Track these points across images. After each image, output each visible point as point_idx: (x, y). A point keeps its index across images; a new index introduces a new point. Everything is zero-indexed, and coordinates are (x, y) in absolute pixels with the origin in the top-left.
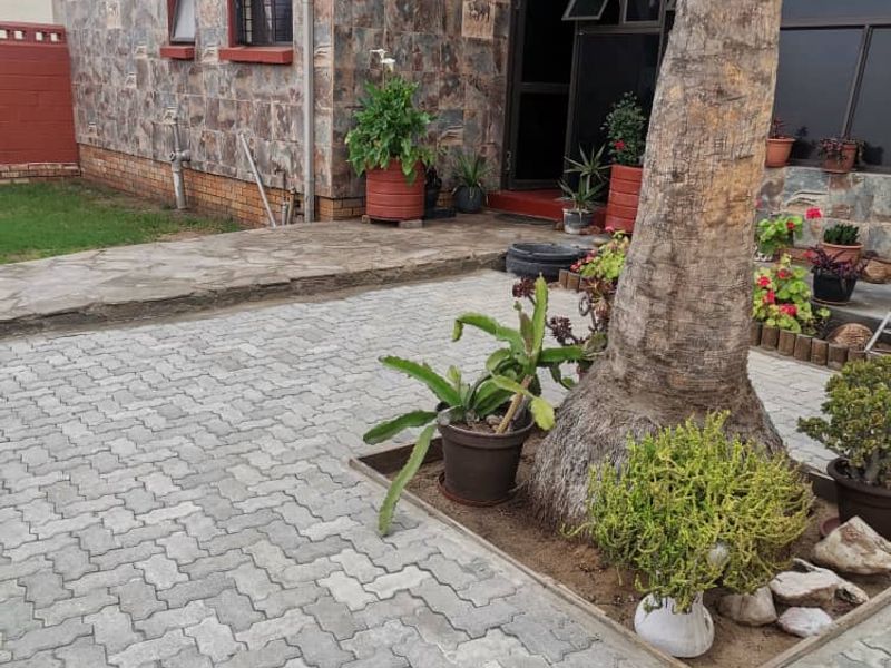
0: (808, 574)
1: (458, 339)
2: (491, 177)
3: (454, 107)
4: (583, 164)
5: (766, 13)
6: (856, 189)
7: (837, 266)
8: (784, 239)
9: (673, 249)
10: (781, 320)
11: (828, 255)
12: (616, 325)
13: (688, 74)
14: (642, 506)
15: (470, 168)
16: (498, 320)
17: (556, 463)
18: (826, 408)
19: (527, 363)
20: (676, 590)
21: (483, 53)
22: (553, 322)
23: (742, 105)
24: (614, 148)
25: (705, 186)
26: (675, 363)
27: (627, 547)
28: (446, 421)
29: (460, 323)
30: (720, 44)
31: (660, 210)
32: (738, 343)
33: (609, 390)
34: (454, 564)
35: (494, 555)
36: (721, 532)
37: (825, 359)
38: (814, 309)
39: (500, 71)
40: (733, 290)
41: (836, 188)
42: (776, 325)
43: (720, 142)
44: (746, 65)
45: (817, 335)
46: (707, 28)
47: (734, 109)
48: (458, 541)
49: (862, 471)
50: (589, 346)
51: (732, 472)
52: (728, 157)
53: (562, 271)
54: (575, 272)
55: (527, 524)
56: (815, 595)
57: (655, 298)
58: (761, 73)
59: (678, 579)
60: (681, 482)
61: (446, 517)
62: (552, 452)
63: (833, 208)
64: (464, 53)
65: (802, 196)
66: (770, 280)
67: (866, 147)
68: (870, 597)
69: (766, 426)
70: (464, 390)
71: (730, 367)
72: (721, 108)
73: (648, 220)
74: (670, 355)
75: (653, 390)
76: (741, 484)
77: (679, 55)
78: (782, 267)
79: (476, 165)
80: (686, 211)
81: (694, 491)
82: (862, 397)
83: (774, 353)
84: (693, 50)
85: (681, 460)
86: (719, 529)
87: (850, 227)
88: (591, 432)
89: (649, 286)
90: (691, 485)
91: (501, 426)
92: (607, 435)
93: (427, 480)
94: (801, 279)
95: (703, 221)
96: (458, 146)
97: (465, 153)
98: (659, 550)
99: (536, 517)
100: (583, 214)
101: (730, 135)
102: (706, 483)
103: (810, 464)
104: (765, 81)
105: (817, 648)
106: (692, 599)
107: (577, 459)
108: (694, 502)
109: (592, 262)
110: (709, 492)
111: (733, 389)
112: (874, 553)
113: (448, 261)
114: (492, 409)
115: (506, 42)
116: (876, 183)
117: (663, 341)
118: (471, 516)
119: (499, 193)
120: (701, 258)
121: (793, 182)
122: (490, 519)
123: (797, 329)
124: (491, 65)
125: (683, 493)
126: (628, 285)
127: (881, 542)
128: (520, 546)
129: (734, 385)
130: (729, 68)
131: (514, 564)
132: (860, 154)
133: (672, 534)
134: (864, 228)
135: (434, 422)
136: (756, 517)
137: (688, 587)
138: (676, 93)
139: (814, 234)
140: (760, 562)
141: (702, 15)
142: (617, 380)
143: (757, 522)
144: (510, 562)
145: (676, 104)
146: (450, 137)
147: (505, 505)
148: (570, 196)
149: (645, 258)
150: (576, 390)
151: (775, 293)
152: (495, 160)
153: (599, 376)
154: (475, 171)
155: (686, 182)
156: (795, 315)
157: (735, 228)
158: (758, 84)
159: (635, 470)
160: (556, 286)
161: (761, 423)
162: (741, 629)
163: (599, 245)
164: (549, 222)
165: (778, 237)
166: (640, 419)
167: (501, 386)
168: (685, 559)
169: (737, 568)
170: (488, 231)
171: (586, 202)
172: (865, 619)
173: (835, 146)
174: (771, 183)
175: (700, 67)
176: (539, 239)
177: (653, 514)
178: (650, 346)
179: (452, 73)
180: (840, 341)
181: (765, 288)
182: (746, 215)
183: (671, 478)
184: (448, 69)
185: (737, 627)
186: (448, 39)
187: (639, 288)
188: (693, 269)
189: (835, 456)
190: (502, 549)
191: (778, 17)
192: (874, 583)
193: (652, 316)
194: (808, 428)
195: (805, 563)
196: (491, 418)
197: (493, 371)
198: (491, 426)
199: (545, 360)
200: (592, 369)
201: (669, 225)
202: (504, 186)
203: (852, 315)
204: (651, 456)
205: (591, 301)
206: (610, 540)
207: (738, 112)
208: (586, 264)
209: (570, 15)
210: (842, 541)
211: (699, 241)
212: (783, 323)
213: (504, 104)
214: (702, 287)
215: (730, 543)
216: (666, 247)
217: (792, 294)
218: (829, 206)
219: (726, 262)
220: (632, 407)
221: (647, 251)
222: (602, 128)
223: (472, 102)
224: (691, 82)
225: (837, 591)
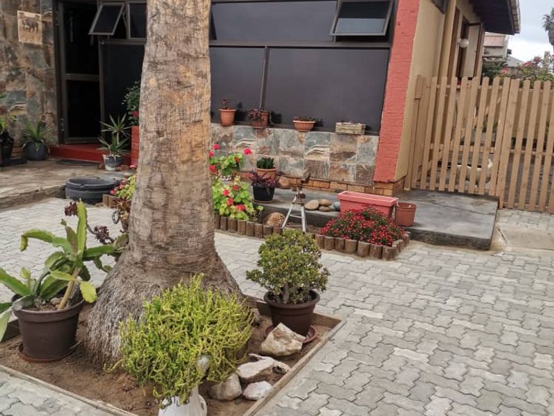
0: (258, 362)
1: (25, 249)
2: (51, 135)
3: (18, 90)
4: (113, 126)
5: (200, 37)
6: (271, 137)
7: (264, 181)
8: (235, 167)
9: (162, 178)
10: (238, 214)
11: (259, 175)
12: (132, 228)
13: (158, 71)
14: (155, 342)
15: (34, 130)
16: (54, 233)
17: (101, 323)
18: (260, 263)
19: (75, 259)
20: (179, 391)
21: (36, 53)
22: (96, 229)
23: (193, 90)
24: (132, 115)
25: (177, 139)
26: (171, 248)
27: (147, 370)
28: (19, 308)
29: (25, 237)
30: (175, 54)
31: (152, 155)
32: (207, 231)
33: (132, 270)
34: (31, 407)
35: (61, 394)
36: (204, 348)
37: (262, 235)
38: (255, 206)
39: (50, 65)
40: (201, 200)
41: (260, 137)
42: (235, 218)
43: (183, 112)
44: (192, 67)
45: (258, 221)
46: (166, 44)
47: (188, 93)
48: (32, 390)
49: (281, 296)
50: (117, 243)
51: (208, 310)
52: (188, 121)
53: (104, 195)
54: (113, 195)
55: (85, 368)
56: (262, 374)
57: (155, 209)
58: (201, 72)
59: (179, 384)
60: (178, 322)
61: (24, 375)
62: (98, 316)
63: (260, 149)
64: (22, 53)
65: (243, 142)
66: (230, 191)
67: (273, 114)
68: (291, 367)
69: (228, 278)
70: (33, 283)
71: (204, 247)
72: (181, 92)
73: (145, 161)
74: (168, 244)
75: (160, 266)
76: (214, 317)
77: (152, 60)
78: (235, 183)
79: (39, 127)
80: (168, 154)
81: (186, 326)
82: (277, 255)
83: (236, 234)
84: (160, 57)
85: (177, 308)
86: (202, 347)
87: (270, 158)
88: (122, 299)
89: (150, 202)
90: (183, 323)
91: (61, 304)
92: (133, 300)
93: (10, 351)
94: (246, 190)
95: (178, 160)
96: (25, 115)
97: (30, 120)
98: (167, 367)
99: (91, 362)
100: (116, 158)
101: (188, 108)
102: (193, 320)
103: (257, 297)
104: (204, 76)
105: (264, 405)
106: (189, 394)
107: (115, 318)
108: (186, 333)
109: (124, 188)
110: (195, 325)
111: (207, 260)
112: (291, 342)
113: (21, 194)
114: (55, 294)
115: (53, 46)
116: (280, 134)
117: (163, 235)
118: (45, 370)
119: (58, 146)
120: (179, 182)
121: (238, 134)
122: (58, 369)
123: (247, 219)
124: (42, 60)
125: (179, 329)
126: (137, 202)
127: (295, 335)
128: (80, 383)
129: (207, 257)
130: (182, 68)
131: (74, 398)
132: (270, 118)
133: (173, 356)
134: (277, 158)
135: (10, 309)
136: (223, 335)
137: (185, 387)
138: (153, 82)
139: (252, 163)
140: (227, 362)
141: (163, 36)
142: (136, 263)
143: (224, 338)
144: (72, 396)
145: (154, 89)
146: (17, 109)
147: (69, 357)
148: (107, 146)
149: (146, 185)
150: (112, 273)
151: (233, 198)
152: (53, 124)
153: (126, 262)
154: (38, 132)
155: (165, 137)
156: (245, 211)
157: (198, 163)
158: (200, 78)
159: (149, 320)
160: (102, 206)
161: (226, 278)
162: (223, 404)
163: (127, 177)
164: (93, 164)
165: (230, 166)
166: (153, 287)
167: (57, 278)
168: (183, 370)
169: (214, 369)
170: (51, 172)
171: (118, 151)
172: (289, 381)
173: (257, 114)
174: (226, 136)
175: (165, 67)
176: (88, 175)
177: (161, 346)
178: (155, 239)
179: (15, 66)
180: (270, 223)
181: (227, 197)
182: (203, 155)
183: (172, 321)
184: (11, 64)
185: (220, 403)
186: (9, 43)
187: (144, 204)
188: (176, 190)
189: (267, 291)
190: (68, 390)
191: (207, 40)
192: (293, 359)
193: (153, 221)
194: (251, 276)
195: (256, 356)
196: (54, 300)
197: (50, 268)
198: (54, 306)
199: (89, 256)
200: (121, 258)
201: (158, 163)
202: (61, 141)
203: (274, 208)
204: (159, 309)
205: (120, 214)
206: (136, 368)
207: (191, 94)
208: (120, 190)
209: (95, 31)
210: (274, 339)
211: (177, 172)
212: (239, 216)
213: (55, 88)
214: (182, 200)
215: (209, 354)
216: (158, 177)
217: (242, 199)
218: (258, 147)
219: (195, 184)
220: (147, 279)
221: (147, 180)
222: (123, 103)
223: (31, 86)
224: (161, 76)
225: (274, 368)
